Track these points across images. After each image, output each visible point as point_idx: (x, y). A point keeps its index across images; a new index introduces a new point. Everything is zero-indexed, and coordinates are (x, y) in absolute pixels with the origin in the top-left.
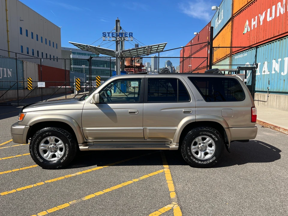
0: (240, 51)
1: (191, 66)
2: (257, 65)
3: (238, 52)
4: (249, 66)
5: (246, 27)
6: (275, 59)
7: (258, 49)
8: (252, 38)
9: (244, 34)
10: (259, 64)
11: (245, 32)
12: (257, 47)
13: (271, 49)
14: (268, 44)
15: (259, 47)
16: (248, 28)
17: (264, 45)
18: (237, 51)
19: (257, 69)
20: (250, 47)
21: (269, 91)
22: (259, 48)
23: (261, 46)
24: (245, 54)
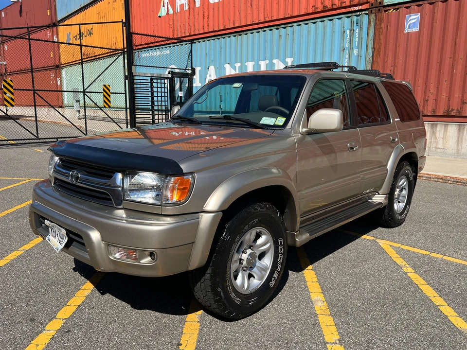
0: (151, 45)
1: (5, 63)
2: (193, 70)
3: (147, 46)
4: (177, 71)
5: (164, 6)
6: (228, 64)
7: (193, 45)
8: (178, 25)
9: (160, 17)
10: (198, 69)
11: (163, 12)
12: (192, 42)
13: (221, 48)
14: (213, 38)
15: (195, 41)
16: (168, 8)
17: (205, 39)
18: (145, 44)
19: (194, 77)
20: (180, 41)
21: (223, 110)
22: (195, 43)
23: (200, 40)
24: (166, 51)
